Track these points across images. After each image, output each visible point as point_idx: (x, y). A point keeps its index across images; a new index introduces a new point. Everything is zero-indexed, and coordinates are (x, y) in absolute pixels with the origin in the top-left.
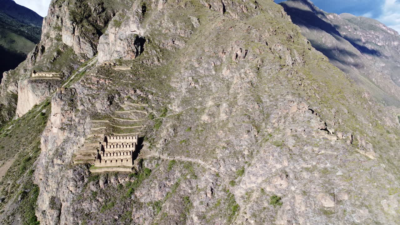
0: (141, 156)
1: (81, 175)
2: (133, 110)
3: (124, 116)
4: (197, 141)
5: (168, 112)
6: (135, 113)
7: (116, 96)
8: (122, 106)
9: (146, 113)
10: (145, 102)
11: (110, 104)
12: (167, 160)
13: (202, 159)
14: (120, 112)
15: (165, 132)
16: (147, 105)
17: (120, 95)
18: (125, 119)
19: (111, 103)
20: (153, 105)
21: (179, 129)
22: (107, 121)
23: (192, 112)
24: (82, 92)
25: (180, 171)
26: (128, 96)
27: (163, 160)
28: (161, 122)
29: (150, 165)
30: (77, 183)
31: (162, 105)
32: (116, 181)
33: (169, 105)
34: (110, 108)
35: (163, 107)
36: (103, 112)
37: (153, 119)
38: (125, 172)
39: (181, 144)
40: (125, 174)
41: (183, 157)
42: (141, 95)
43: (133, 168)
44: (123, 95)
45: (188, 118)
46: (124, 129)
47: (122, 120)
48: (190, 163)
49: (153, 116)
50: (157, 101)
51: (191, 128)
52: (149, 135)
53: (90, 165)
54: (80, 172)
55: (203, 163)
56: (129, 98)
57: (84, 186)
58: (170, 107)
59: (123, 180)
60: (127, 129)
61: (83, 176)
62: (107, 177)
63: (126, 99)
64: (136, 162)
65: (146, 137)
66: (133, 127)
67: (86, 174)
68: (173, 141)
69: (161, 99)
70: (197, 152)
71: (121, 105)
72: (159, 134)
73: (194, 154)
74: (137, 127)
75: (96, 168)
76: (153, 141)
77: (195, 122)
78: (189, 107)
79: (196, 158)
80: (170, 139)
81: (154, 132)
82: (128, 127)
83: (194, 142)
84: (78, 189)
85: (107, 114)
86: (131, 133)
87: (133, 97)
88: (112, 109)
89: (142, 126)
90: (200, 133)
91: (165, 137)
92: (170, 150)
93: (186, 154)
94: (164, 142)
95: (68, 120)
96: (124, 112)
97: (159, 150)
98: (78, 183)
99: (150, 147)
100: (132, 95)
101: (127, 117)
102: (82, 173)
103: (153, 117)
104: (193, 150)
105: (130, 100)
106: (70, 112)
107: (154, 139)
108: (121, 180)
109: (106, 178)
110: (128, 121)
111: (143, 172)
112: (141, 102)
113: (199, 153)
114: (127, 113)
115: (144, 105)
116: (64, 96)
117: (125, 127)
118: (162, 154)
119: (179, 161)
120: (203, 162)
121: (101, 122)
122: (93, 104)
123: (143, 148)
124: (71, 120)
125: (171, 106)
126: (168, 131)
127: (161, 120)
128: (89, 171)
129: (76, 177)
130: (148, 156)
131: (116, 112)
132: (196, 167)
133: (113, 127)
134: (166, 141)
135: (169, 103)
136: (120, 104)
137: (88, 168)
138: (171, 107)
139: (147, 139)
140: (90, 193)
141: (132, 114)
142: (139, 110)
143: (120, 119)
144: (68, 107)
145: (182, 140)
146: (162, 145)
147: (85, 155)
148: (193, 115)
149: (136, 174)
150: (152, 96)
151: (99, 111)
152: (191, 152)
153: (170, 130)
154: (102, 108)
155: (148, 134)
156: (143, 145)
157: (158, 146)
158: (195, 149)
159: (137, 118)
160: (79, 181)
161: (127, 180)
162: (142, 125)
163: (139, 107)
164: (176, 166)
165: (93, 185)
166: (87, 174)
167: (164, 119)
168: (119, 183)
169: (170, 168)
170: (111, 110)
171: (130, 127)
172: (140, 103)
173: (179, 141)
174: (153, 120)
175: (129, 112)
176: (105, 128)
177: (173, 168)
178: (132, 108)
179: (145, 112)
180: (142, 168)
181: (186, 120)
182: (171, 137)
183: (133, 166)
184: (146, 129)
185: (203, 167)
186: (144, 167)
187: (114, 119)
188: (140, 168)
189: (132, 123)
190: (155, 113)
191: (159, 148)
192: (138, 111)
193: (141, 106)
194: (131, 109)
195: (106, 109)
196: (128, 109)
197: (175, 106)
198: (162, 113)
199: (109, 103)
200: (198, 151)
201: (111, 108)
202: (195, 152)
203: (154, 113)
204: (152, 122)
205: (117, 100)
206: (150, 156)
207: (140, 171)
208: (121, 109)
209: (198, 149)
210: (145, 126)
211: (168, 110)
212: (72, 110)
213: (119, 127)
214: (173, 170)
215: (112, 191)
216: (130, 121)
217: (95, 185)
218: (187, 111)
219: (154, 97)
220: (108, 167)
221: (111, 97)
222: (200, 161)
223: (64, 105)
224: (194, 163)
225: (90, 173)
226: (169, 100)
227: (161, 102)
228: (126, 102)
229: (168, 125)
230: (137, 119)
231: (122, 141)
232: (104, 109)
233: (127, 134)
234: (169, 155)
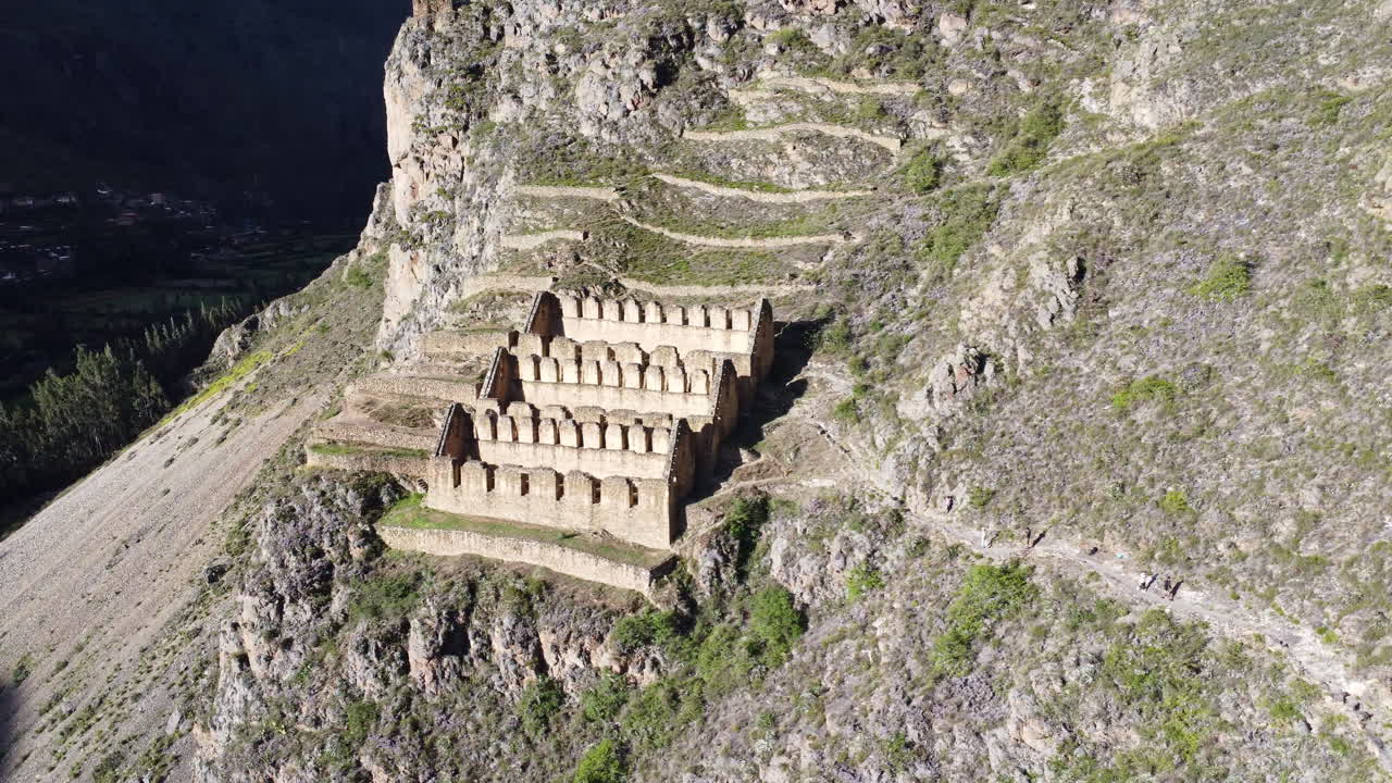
0: (761, 471)
1: (319, 554)
2: (801, 126)
3: (735, 163)
4: (1314, 399)
5: (1065, 135)
6: (807, 140)
7: (711, 27)
8: (739, 97)
9: (893, 145)
10: (900, 70)
11: (658, 84)
12: (953, 552)
13: (1350, 631)
14: (715, 137)
15: (992, 293)
16: (912, 88)
17: (741, 24)
18: (732, 186)
19: (665, 75)
20: (957, 89)
21: (1125, 274)
22: (610, 195)
23: (1288, 122)
24: (530, 18)
25: (1058, 715)
26: (790, 28)
27: (923, 544)
28: (990, 212)
29: (807, 565)
30: (280, 611)
31: (1025, 87)
32: (517, 649)
33: (1088, 85)
34: (654, 112)
35: (1029, 100)
36: (605, 135)
37: (937, 185)
38: (601, 590)
39: (1123, 414)
40: (599, 611)
41: (1121, 552)
42: (890, 24)
43: (664, 570)
44: (758, 23)
45: (1241, 174)
46: (706, 257)
47: (714, 191)
48: (1188, 641)
49: (938, 165)
50: (998, 55)
51: (1249, 267)
52: (871, 313)
53: (396, 487)
54: (312, 533)
55: (1356, 688)
56: (799, 40)
57: (318, 643)
58: (1086, 102)
59: (571, 658)
60: (729, 254)
61: (330, 566)
62: (469, 611)
63: (772, 50)
64: (700, 518)
65: (839, 319)
66: (770, 243)
67: (346, 558)
68: (1048, 374)
69: (1029, 42)
70: (1285, 528)
71: (733, 95)
72: (947, 310)
73: (1247, 542)
74: (798, 240)
75: (429, 518)
76: (891, 360)
77: (1313, 206)
78: (1260, 88)
79: (1269, 598)
80: (1023, 355)
81: (913, 292)
82: (736, 243)
83: (1263, 408)
84: (279, 656)
85: (627, 151)
86: (742, 288)
87: (821, 38)
88: (665, 114)
89: (839, 239)
90: (1349, 325)
91: (988, 340)
92: (1008, 459)
93: (1150, 530)
94: (962, 379)
95: (441, 192)
96: (740, 135)
97: (905, 444)
98: (288, 611)
99: (849, 407)
100: (818, 19)
101: (751, 170)
102: (326, 546)
103: (938, 169)
104: (1236, 500)
105: (798, 54)
106: (455, 142)
107: (897, 346)
108: (556, 648)
109: (452, 615)
110: (754, 197)
111: (746, 615)
112: (872, 70)
113: (1311, 548)
114: (757, 142)
115: (891, 89)
116: (440, 46)
117: (716, 242)
118: (928, 486)
119: (1067, 590)
120: (1360, 672)
121: (566, 201)
122: (562, 88)
123: (794, 411)
124: (453, 191)
125: (1103, 92)
126: (1020, 285)
127: (992, 197)
128: (370, 538)
129: (282, 565)
130: (817, 482)
131: (687, 135)
132: (1256, 713)
133: (632, 236)
134: (989, 369)
135: (1094, 66)
136: (725, 82)
137: (373, 507)
138: (1095, 96)
139: (849, 338)
140: (334, 703)
141: (789, 149)
142: (844, 122)
143: (701, 185)
144: (444, 110)
145: (1142, 375)
146: (944, 407)
147: (386, 417)
148: (1296, 144)
149: (683, 624)
150: (961, 24)
151: (587, 130)
152: (1211, 518)
153: (1039, 273)
154: (603, 109)
155: (864, 297)
156: (801, 388)
157: (913, 407)
158: (1271, 488)
159: (820, 180)
160: (293, 601)
161: (603, 658)
162: (840, 230)
163: (851, 104)
164: (1024, 640)
165: (364, 648)
166: (357, 553)
167: (1017, 185)
168: (541, 667)
169: (964, 645)
170: (654, 123)
171: (748, 242)
172: (862, 72)
173: (1112, 379)
174: (937, 193)
175: (770, 136)
176: (580, 236)
177: (986, 654)
178: (795, 108)
179: (883, 141)
180: (742, 576)
181: (1214, 197)
182: (1034, 342)
183: (675, 550)
184: (861, 258)
185: (1340, 743)
186: (765, 572)
187: (654, 184)
188: (728, 574)
189: (772, 217)
190: (956, 141)
191: (912, 427)
192: (838, 131)
193: (862, 99)
194: (789, 117)
195: (627, 113)
196: (773, 114)
197: (1127, 81)
198: (1014, 144)
199: (647, 77)
200: (1308, 522)
201: (661, 108)
202: (1264, 527)
203: (954, 142)
204: (920, 212)
205: (711, 57)
206: (827, 483)
207: (721, 598)
208: (730, 115)
209: (1310, 498)
210: (858, 239)
211: (1070, 119)
212: (466, 128)
213: (677, 236)
214: (989, 672)
215: (478, 729)
216: (767, 198)
217: (372, 655)
218: (1236, 124)
219: (979, 32)
220: (492, 528)
221: (678, 37)
222: (1312, 655)
223: (430, 98)
224: (1236, 656)
225: (375, 545)
226: (1089, 47)
227: (1025, 67)
228: (765, 73)
229: (1036, 233)
230: (812, 187)
231: (652, 336)
232: (616, 114)
233: (713, 291)
234: (984, 500)
